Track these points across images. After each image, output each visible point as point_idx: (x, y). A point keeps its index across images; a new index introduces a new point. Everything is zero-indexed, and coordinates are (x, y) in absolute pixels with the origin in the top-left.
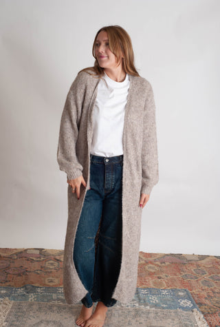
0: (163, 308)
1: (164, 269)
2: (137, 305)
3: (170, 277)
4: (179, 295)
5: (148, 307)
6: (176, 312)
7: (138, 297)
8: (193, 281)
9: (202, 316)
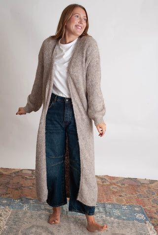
0: (124, 219)
1: (124, 189)
2: (104, 216)
3: (129, 195)
4: (135, 210)
5: (112, 218)
6: (133, 223)
7: (105, 210)
8: (146, 200)
9: (153, 227)
